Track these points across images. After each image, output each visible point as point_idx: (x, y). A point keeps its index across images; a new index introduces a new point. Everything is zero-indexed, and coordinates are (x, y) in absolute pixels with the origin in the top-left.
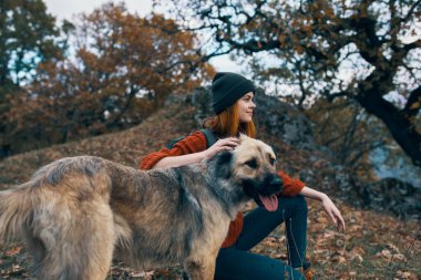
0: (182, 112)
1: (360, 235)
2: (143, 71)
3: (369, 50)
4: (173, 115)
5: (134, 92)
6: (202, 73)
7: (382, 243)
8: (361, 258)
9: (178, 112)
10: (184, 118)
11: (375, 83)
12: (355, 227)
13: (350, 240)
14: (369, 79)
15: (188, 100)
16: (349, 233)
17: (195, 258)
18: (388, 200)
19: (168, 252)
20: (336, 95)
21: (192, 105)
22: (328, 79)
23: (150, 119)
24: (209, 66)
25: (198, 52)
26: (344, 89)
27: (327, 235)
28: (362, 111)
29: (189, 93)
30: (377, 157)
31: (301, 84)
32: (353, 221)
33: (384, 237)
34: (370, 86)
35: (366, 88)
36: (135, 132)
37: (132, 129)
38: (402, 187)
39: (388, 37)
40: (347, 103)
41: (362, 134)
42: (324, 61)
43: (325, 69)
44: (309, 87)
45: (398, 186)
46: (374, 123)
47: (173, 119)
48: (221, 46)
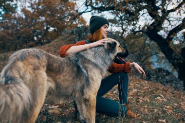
0: (70, 38)
1: (148, 91)
2: (52, 19)
3: (153, 12)
4: (66, 39)
5: (48, 28)
6: (78, 21)
7: (157, 94)
8: (149, 101)
9: (68, 37)
10: (70, 40)
11: (154, 27)
12: (146, 88)
13: (144, 93)
14: (152, 25)
15: (72, 32)
16: (143, 90)
18: (158, 77)
19: (71, 95)
20: (137, 32)
21: (74, 35)
22: (134, 25)
23: (55, 40)
24: (82, 17)
25: (77, 11)
26: (141, 29)
27: (134, 91)
28: (148, 39)
29: (72, 29)
30: (153, 59)
31: (122, 27)
32: (144, 85)
33: (158, 92)
34: (152, 28)
35: (151, 29)
36: (48, 46)
37: (47, 45)
38: (164, 72)
39: (161, 7)
40: (142, 36)
41: (147, 49)
42: (133, 17)
43: (133, 20)
44: (126, 28)
45: (162, 71)
46: (153, 44)
47: (66, 40)
48: (88, 8)
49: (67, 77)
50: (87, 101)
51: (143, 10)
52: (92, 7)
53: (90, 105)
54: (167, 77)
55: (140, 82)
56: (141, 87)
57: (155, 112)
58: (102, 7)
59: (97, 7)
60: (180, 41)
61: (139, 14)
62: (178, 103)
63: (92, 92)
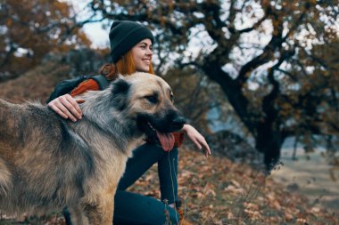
0: (57, 70)
1: (210, 174)
2: (22, 31)
4: (49, 72)
5: (14, 50)
6: (77, 39)
7: (227, 180)
8: (214, 193)
9: (54, 68)
10: (59, 75)
11: (218, 56)
12: (206, 168)
13: (203, 178)
14: (213, 53)
15: (64, 60)
16: (202, 173)
17: (90, 198)
19: (55, 196)
20: (186, 64)
21: (67, 64)
22: (180, 52)
23: (28, 74)
24: (83, 32)
25: (74, 19)
26: (193, 60)
27: (184, 175)
28: (205, 78)
29: (64, 54)
31: (159, 54)
32: (203, 163)
33: (228, 175)
34: (214, 58)
35: (210, 60)
36: (13, 85)
37: (10, 82)
38: (232, 137)
39: (227, 23)
40: (194, 72)
41: (203, 97)
42: (178, 37)
43: (179, 43)
44: (165, 57)
45: (230, 136)
46: (213, 88)
47: (50, 75)
48: (95, 15)
49: (38, 153)
50: (91, 208)
51: (197, 26)
52: (104, 12)
53: (98, 217)
54: (238, 148)
55: (195, 156)
56: (197, 167)
57: (229, 218)
58: (122, 14)
59: (113, 13)
60: (260, 84)
61: (190, 33)
62: (264, 196)
63: (103, 186)
